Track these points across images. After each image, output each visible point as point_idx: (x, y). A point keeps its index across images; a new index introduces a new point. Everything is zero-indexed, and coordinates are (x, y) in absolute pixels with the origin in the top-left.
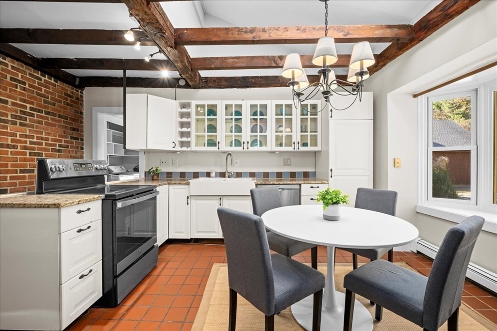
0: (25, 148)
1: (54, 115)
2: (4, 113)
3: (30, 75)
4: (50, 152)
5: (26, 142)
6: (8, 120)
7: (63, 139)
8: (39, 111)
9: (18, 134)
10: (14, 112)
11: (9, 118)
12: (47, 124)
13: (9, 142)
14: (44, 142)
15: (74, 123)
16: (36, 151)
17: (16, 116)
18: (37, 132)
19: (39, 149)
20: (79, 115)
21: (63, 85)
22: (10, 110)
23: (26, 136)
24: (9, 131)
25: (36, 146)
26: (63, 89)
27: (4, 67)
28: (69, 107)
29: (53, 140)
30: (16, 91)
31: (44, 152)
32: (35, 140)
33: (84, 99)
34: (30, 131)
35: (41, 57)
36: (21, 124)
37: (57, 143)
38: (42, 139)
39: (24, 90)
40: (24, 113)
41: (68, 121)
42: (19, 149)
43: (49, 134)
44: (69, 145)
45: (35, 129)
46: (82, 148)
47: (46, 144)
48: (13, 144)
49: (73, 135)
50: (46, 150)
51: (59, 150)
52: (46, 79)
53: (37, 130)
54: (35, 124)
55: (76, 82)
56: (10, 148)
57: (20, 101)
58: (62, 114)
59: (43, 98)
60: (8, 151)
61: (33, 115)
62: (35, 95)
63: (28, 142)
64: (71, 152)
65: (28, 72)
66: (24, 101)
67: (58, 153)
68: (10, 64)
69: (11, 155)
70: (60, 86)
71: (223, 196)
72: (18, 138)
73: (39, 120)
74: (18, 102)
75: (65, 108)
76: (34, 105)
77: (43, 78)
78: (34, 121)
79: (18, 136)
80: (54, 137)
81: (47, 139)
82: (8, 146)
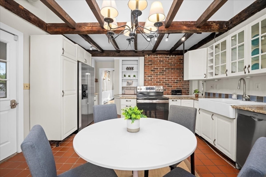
0: (163, 82)
1: (174, 69)
2: (157, 72)
3: (165, 57)
4: (173, 83)
5: (163, 80)
7: (178, 78)
8: (168, 69)
9: (161, 78)
11: (159, 73)
12: (171, 73)
13: (158, 81)
14: (170, 80)
17: (160, 72)
18: (167, 77)
19: (168, 82)
22: (159, 71)
23: (164, 78)
24: (158, 77)
25: (167, 81)
26: (178, 58)
27: (157, 58)
28: (181, 64)
29: (174, 79)
30: (161, 64)
32: (167, 79)
34: (165, 76)
36: (162, 75)
37: (176, 80)
38: (169, 79)
39: (163, 63)
40: (163, 71)
41: (182, 70)
42: (161, 83)
43: (172, 77)
44: (181, 80)
45: (167, 75)
47: (171, 80)
50: (171, 82)
51: (176, 82)
52: (171, 56)
54: (167, 74)
58: (178, 68)
59: (170, 64)
61: (166, 71)
62: (167, 64)
63: (164, 80)
65: (164, 57)
66: (163, 67)
67: (176, 84)
68: (159, 57)
70: (177, 57)
72: (161, 79)
74: (161, 68)
75: (179, 65)
76: (166, 67)
77: (170, 57)
78: (167, 73)
81: (172, 79)
82: (158, 82)
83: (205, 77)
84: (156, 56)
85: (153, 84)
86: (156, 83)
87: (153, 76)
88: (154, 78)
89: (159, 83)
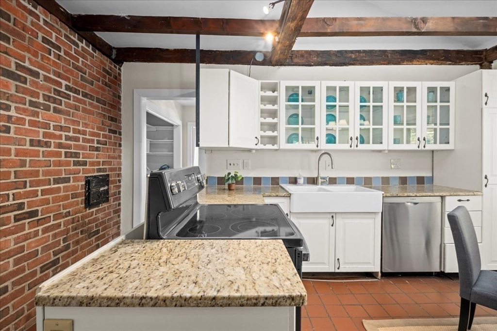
0: (60, 146)
1: (92, 98)
2: (34, 91)
3: (66, 37)
4: (88, 151)
5: (60, 137)
6: (39, 103)
7: (101, 133)
8: (76, 91)
9: (52, 124)
10: (47, 90)
11: (41, 100)
12: (84, 110)
13: (41, 138)
14: (81, 137)
15: (112, 110)
16: (72, 151)
17: (49, 97)
18: (73, 122)
19: (76, 147)
20: (117, 99)
21: (102, 57)
22: (42, 88)
23: (61, 128)
24: (40, 119)
25: (72, 143)
26: (102, 62)
27: (35, 20)
28: (107, 88)
29: (91, 134)
30: (49, 59)
31: (81, 152)
32: (71, 134)
33: (122, 78)
34: (66, 120)
35: (77, 13)
36: (56, 110)
37: (96, 139)
38: (79, 132)
39: (59, 60)
40: (58, 93)
41: (106, 107)
42: (52, 149)
43: (86, 125)
44: (107, 140)
45: (71, 118)
46: (120, 145)
47: (84, 140)
48: (45, 140)
49: (111, 127)
51: (97, 147)
52: (84, 45)
53: (73, 119)
54: (72, 111)
55: (112, 55)
56: (42, 147)
57: (54, 75)
58: (100, 97)
59: (80, 73)
60: (39, 151)
61: (68, 97)
62: (71, 68)
63: (64, 138)
64: (109, 150)
65: (63, 32)
66: (59, 75)
67: (96, 153)
68: (42, 17)
69: (43, 157)
70: (98, 58)
71: (336, 213)
72: (51, 130)
73: (76, 105)
74: (52, 76)
75: (103, 89)
76: (70, 82)
77: (80, 44)
78: (70, 106)
79: (52, 128)
80: (91, 130)
81: (85, 133)
82: (39, 143)
83: (256, 145)
84: (30, 7)
85: (13, 152)
86: (28, 147)
87: (13, 105)
88: (18, 119)
89: (41, 149)
